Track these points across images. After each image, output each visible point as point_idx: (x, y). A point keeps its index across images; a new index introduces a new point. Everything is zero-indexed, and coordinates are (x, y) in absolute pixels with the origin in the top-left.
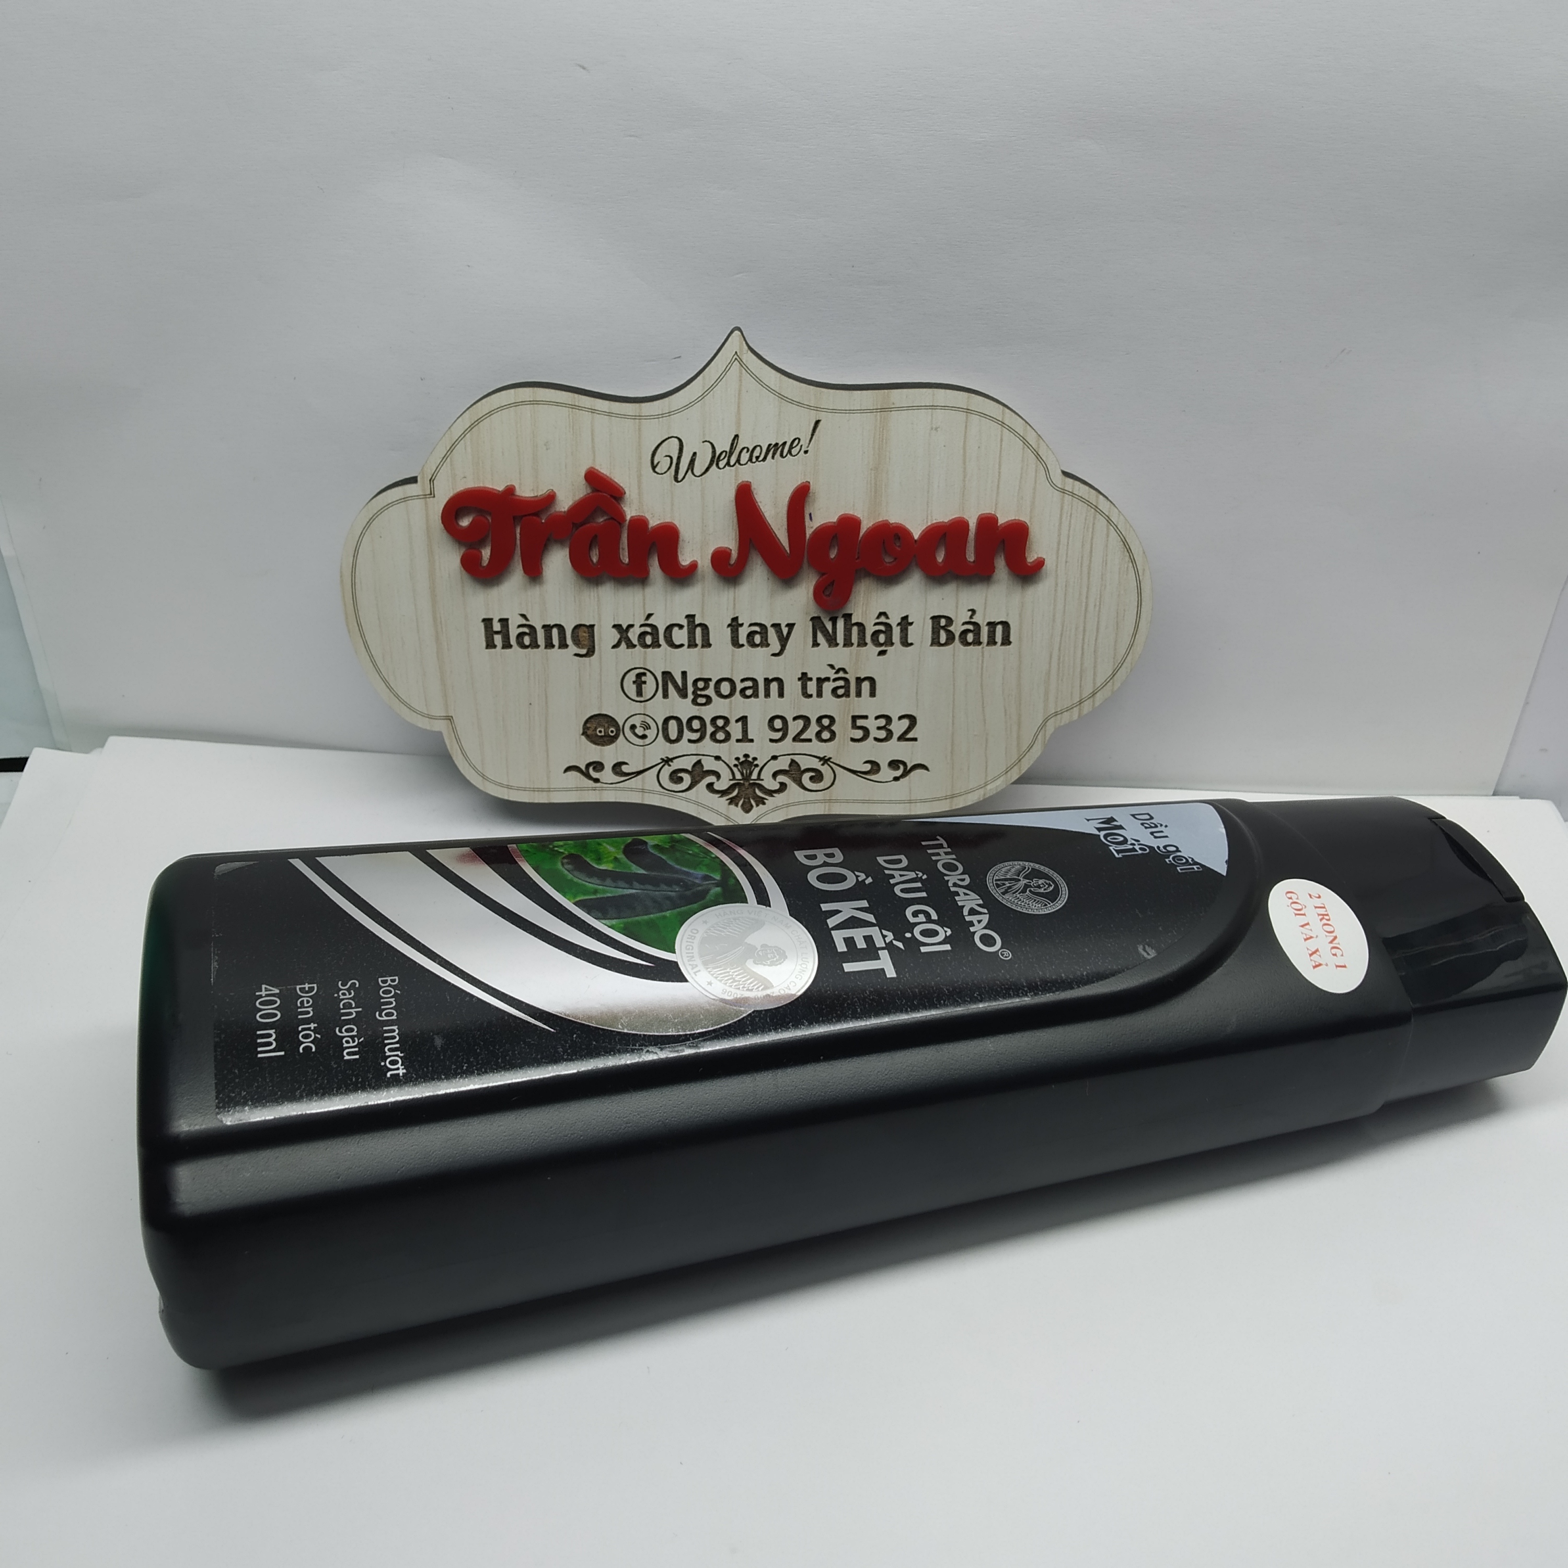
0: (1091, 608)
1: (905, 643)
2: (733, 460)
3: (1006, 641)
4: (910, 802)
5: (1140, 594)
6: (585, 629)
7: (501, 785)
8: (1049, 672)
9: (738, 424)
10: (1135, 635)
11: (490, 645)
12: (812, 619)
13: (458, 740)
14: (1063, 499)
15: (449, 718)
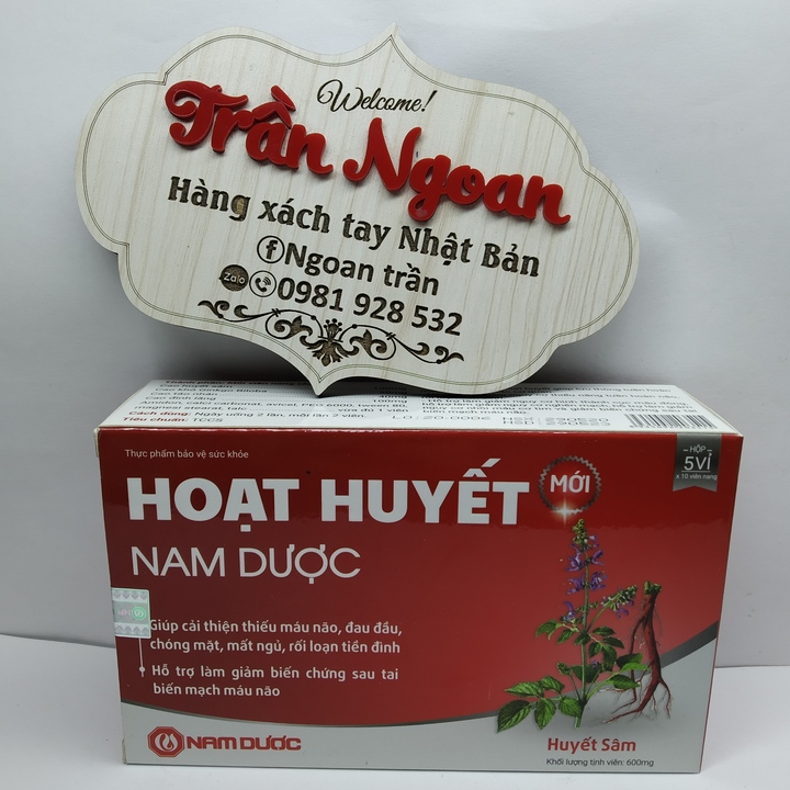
0: (596, 261)
1: (465, 260)
2: (373, 105)
3: (534, 273)
4: (445, 382)
5: (631, 258)
6: (242, 200)
7: (149, 304)
8: (560, 303)
9: (383, 81)
10: (623, 287)
11: (172, 197)
12: (403, 228)
13: (128, 263)
14: (588, 180)
15: (127, 245)
